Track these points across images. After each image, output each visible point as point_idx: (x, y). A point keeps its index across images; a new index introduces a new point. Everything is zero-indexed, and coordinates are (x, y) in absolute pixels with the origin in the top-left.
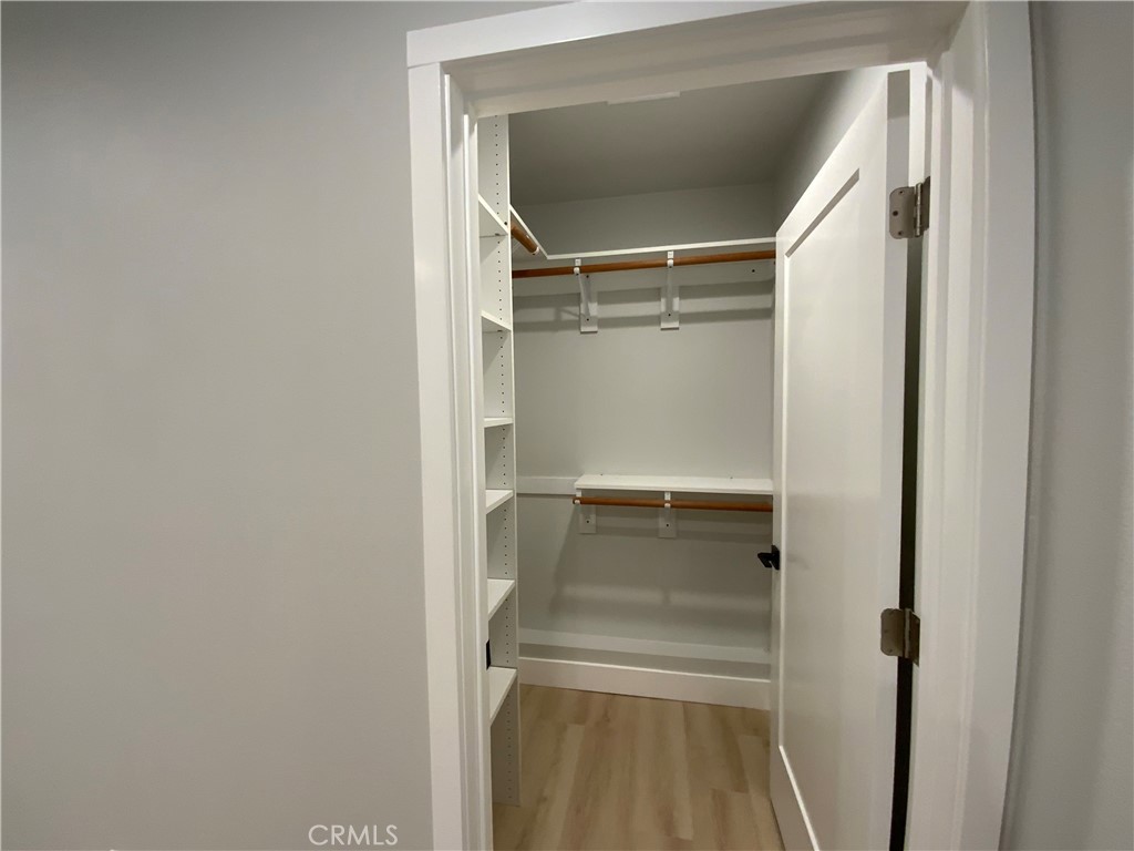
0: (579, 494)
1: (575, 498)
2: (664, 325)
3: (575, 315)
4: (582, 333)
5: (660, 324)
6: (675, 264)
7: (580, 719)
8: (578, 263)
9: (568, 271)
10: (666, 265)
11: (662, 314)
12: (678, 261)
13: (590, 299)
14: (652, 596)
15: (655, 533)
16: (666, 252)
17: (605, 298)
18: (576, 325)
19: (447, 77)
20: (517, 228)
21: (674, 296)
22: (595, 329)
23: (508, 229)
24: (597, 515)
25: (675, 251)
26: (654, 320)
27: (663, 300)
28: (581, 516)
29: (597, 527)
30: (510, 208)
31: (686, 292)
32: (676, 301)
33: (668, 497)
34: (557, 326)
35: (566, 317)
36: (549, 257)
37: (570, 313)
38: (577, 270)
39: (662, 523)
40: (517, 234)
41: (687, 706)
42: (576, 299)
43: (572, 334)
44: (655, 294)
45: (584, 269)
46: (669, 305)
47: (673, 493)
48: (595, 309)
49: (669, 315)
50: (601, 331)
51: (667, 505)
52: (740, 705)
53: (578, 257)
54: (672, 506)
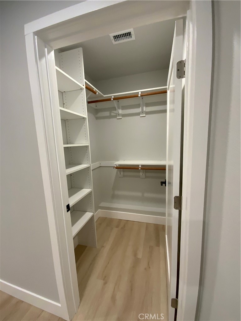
0: (116, 166)
1: (114, 167)
2: (141, 115)
3: (115, 113)
4: (117, 119)
5: (140, 115)
6: (141, 96)
7: (117, 227)
8: (113, 97)
9: (110, 100)
10: (138, 96)
11: (140, 112)
12: (142, 95)
13: (119, 108)
14: (139, 194)
15: (139, 177)
16: (138, 92)
17: (124, 108)
18: (115, 117)
19: (36, 37)
20: (88, 86)
21: (143, 106)
22: (121, 117)
23: (84, 87)
24: (123, 172)
25: (141, 92)
26: (138, 114)
27: (141, 108)
28: (119, 172)
29: (123, 175)
30: (85, 80)
31: (147, 105)
32: (144, 108)
33: (140, 166)
34: (110, 117)
35: (112, 114)
36: (104, 96)
37: (113, 113)
38: (112, 99)
39: (141, 174)
40: (88, 88)
41: (148, 224)
42: (114, 109)
43: (115, 119)
44: (138, 106)
45: (114, 99)
46: (142, 109)
47: (142, 165)
48: (120, 111)
49: (142, 112)
50: (122, 118)
51: (140, 169)
52: (163, 224)
53: (113, 95)
54: (141, 169)
